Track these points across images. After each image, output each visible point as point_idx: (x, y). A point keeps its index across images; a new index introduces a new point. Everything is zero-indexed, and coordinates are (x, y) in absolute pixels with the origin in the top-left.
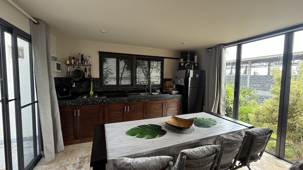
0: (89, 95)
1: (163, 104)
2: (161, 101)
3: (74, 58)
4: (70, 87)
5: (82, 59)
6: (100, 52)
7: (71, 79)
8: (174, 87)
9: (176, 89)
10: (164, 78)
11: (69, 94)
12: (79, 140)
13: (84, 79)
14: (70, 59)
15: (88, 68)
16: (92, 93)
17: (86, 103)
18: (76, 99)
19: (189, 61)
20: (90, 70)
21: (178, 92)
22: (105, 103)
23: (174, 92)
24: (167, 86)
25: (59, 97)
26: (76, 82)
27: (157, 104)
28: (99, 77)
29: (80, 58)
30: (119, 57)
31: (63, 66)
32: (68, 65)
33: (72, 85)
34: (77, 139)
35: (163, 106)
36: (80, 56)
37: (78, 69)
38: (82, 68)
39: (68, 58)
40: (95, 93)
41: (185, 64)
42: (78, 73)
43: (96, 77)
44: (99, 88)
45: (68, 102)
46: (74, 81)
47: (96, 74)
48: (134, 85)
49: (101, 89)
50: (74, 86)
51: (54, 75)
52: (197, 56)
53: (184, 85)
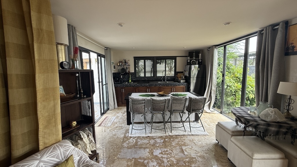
0: (129, 82)
1: (172, 89)
2: (171, 87)
3: (121, 62)
4: (119, 78)
5: (125, 62)
6: (134, 57)
7: (120, 73)
8: (183, 78)
9: (185, 79)
10: (177, 71)
11: (119, 82)
12: (124, 105)
13: (126, 73)
14: (120, 62)
15: (128, 67)
16: (130, 81)
17: (127, 86)
18: (122, 84)
19: (194, 58)
20: (129, 68)
21: (185, 81)
22: (136, 86)
23: (182, 81)
24: (179, 77)
25: (115, 83)
26: (122, 75)
27: (168, 88)
28: (134, 72)
29: (124, 62)
30: (145, 58)
31: (116, 67)
32: (119, 66)
33: (120, 76)
34: (123, 104)
35: (172, 90)
36: (124, 60)
37: (123, 68)
38: (125, 67)
39: (118, 62)
40: (132, 81)
41: (191, 60)
42: (123, 70)
43: (132, 72)
44: (134, 78)
45: (119, 85)
46: (121, 75)
47: (132, 71)
48: (155, 76)
49: (135, 79)
50: (121, 77)
51: (113, 72)
52: (201, 54)
53: (188, 76)
